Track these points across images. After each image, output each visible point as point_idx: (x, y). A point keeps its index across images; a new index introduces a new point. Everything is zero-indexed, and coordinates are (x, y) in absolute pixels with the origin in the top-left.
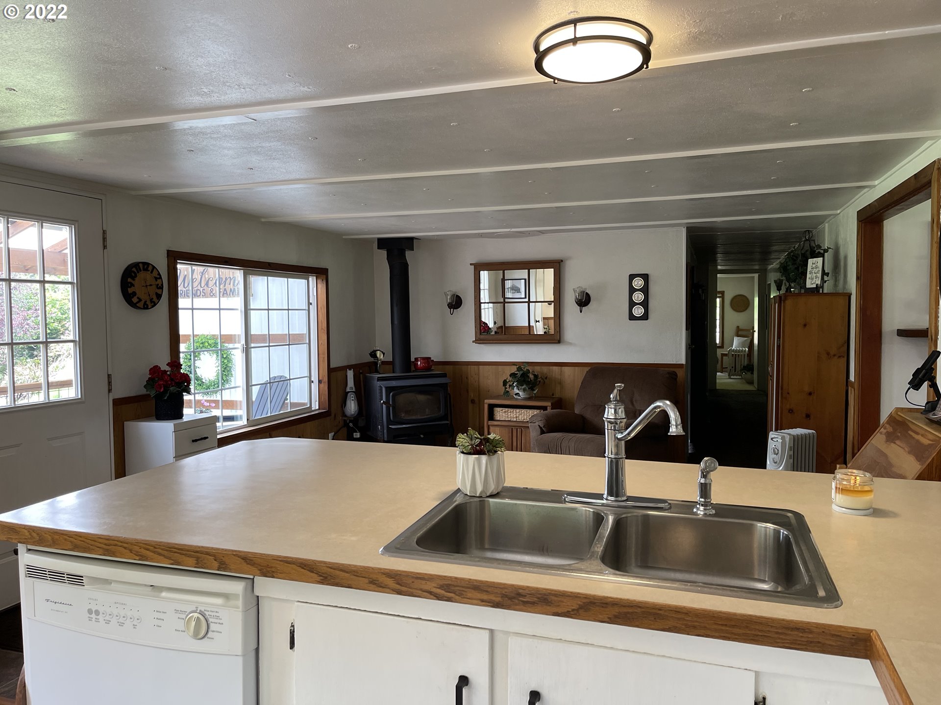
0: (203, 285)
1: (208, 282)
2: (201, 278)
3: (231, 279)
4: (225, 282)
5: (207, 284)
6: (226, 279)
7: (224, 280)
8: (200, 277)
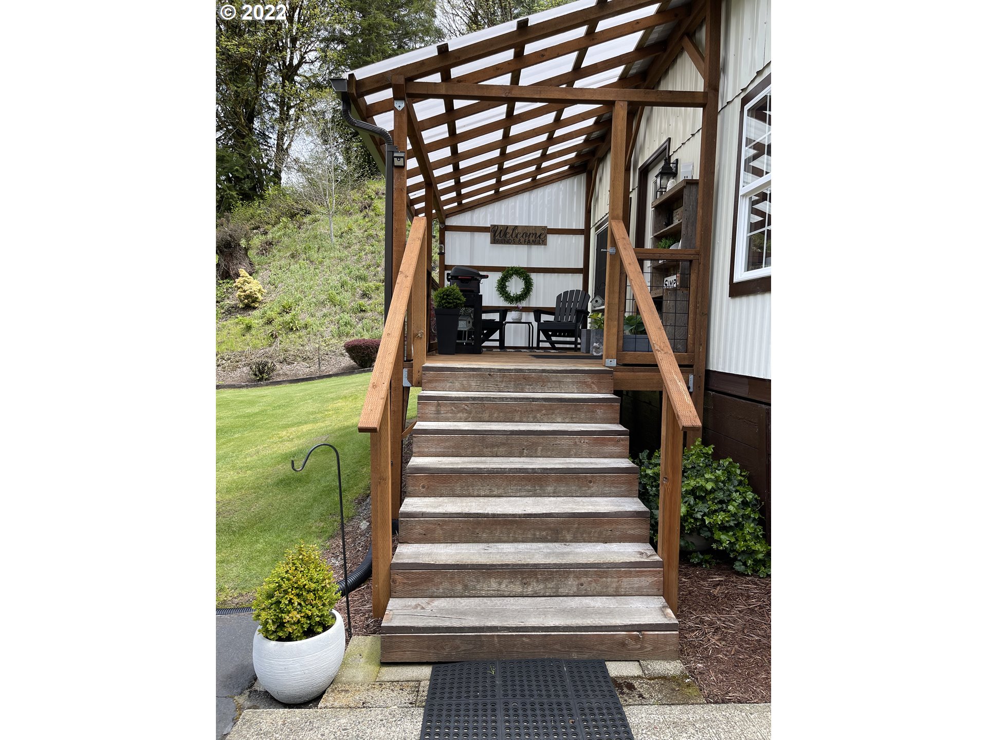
0: (514, 236)
1: (517, 235)
2: (513, 232)
3: (533, 234)
4: (529, 235)
5: (516, 236)
6: (530, 234)
7: (529, 234)
8: (511, 232)
